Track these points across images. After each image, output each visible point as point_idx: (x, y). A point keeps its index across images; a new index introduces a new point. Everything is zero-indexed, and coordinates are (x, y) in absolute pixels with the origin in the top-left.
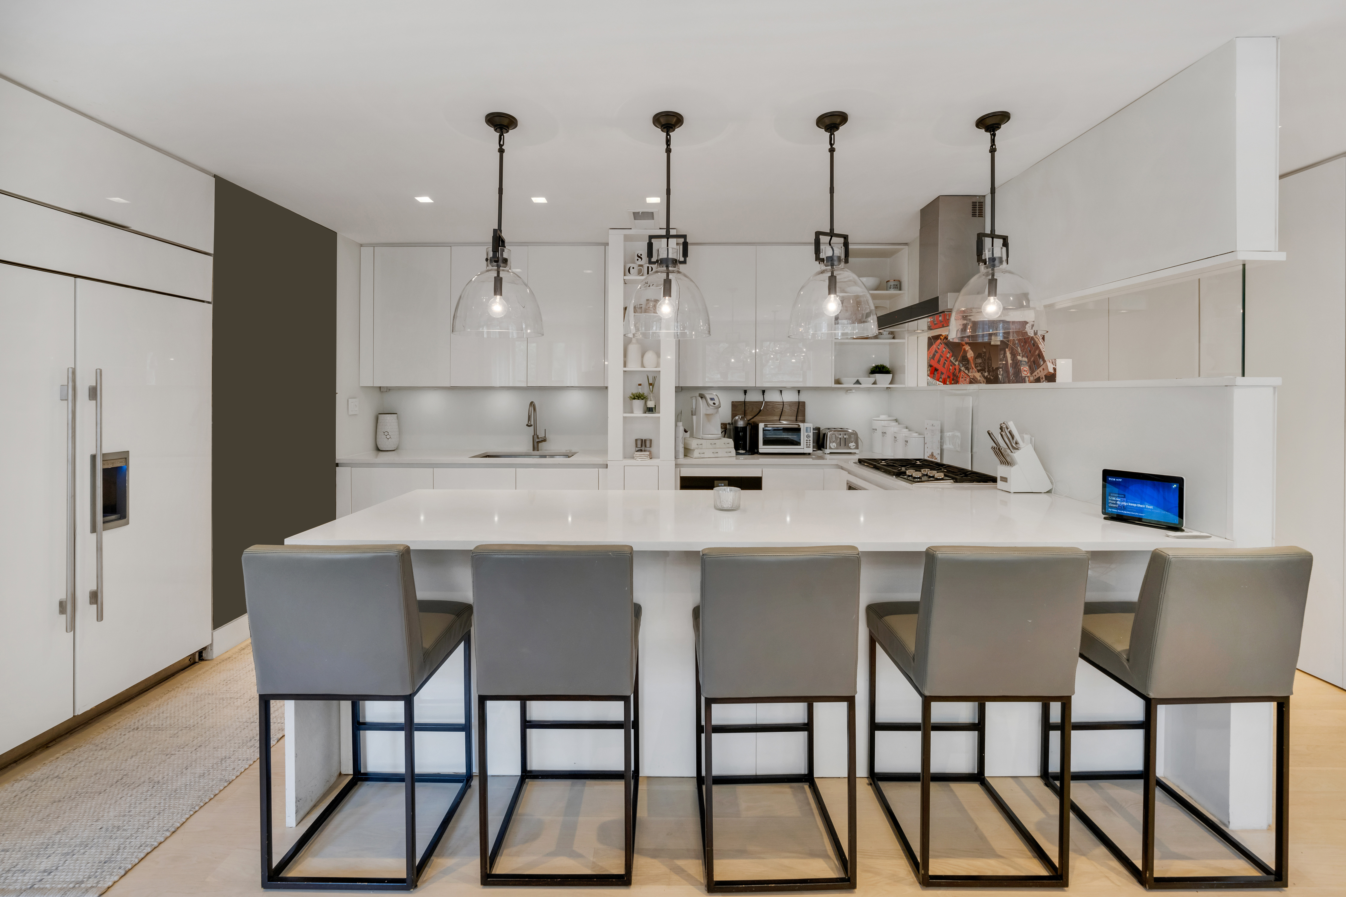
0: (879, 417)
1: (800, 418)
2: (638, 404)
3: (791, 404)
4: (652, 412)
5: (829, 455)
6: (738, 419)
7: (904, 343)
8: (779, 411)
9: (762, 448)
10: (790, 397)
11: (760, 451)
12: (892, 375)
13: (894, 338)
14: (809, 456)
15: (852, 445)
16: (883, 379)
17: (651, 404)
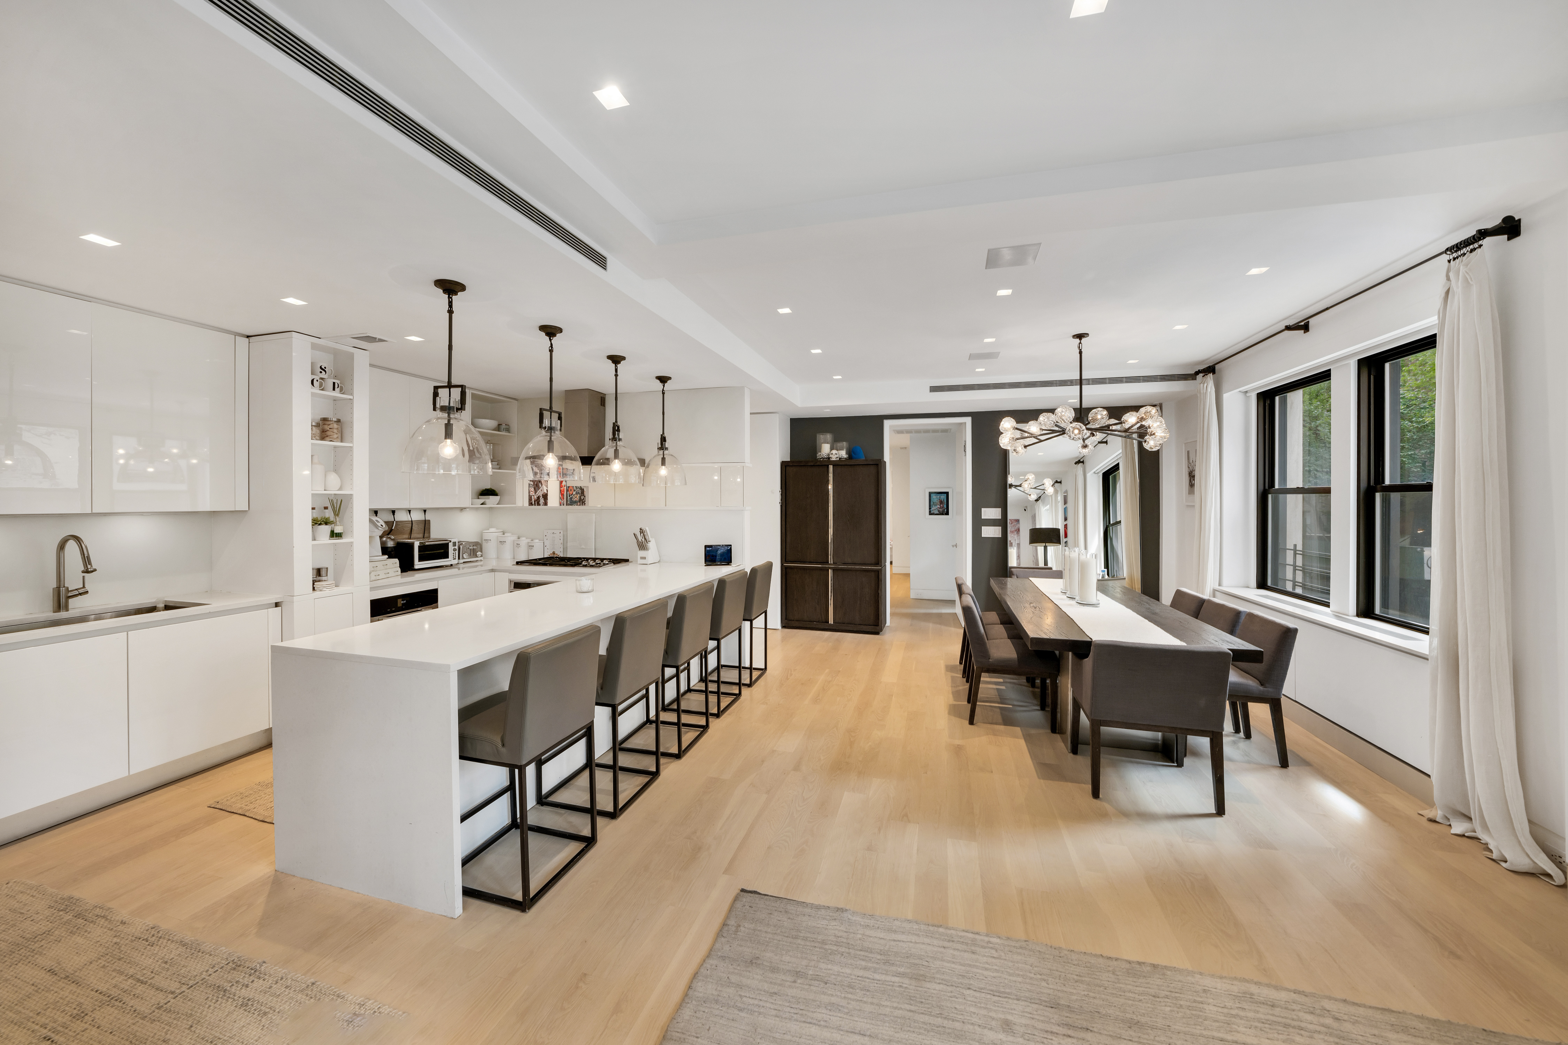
0: (488, 529)
1: (426, 535)
2: (325, 530)
3: (418, 522)
4: (340, 538)
5: (462, 564)
6: (386, 540)
7: (515, 473)
8: (409, 529)
9: (418, 564)
10: (417, 516)
11: (416, 567)
12: (499, 497)
13: (500, 469)
14: (452, 567)
15: (479, 553)
16: (492, 500)
17: (338, 530)
